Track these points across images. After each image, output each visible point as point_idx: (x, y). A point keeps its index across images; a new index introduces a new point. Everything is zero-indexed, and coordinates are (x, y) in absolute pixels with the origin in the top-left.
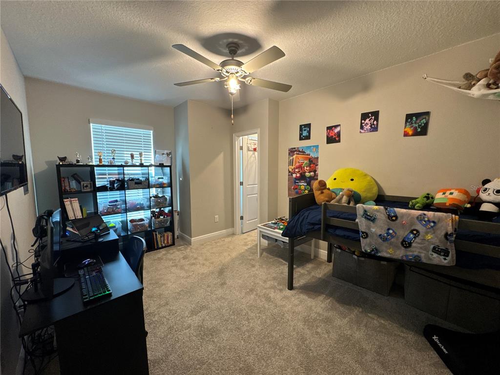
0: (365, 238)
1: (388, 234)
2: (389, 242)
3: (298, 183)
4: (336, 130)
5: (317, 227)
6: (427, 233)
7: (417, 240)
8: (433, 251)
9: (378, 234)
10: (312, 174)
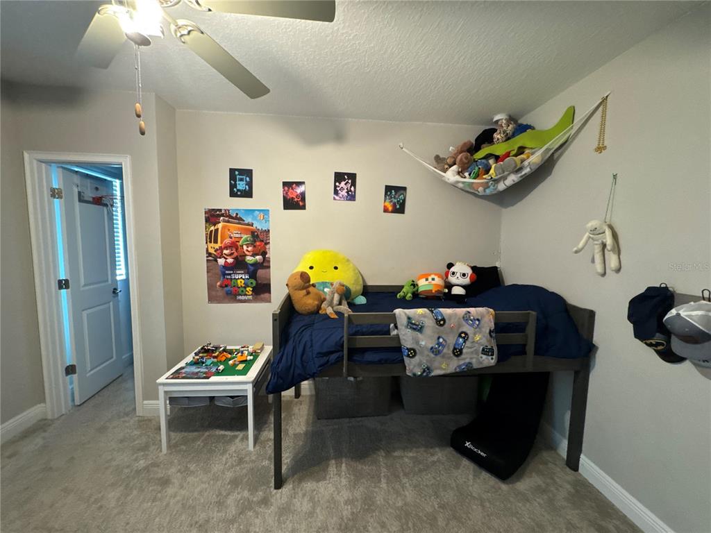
0: (414, 356)
1: (439, 344)
2: (442, 354)
3: (230, 274)
4: (300, 190)
5: (333, 357)
6: (475, 334)
7: (468, 344)
8: (482, 353)
9: (430, 347)
10: (259, 258)
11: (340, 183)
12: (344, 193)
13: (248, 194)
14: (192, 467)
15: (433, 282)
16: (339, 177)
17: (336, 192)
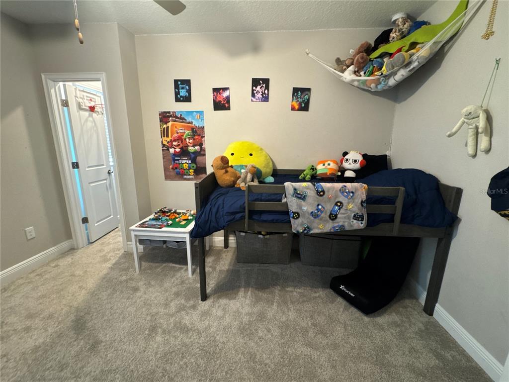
0: (297, 218)
1: (318, 210)
2: (320, 218)
3: (178, 160)
4: (225, 94)
5: (238, 216)
6: (348, 203)
7: (342, 211)
8: (353, 219)
9: (310, 212)
10: (197, 148)
11: (256, 88)
12: (259, 96)
13: (188, 99)
14: (153, 283)
15: (329, 167)
16: (256, 82)
17: (253, 95)
